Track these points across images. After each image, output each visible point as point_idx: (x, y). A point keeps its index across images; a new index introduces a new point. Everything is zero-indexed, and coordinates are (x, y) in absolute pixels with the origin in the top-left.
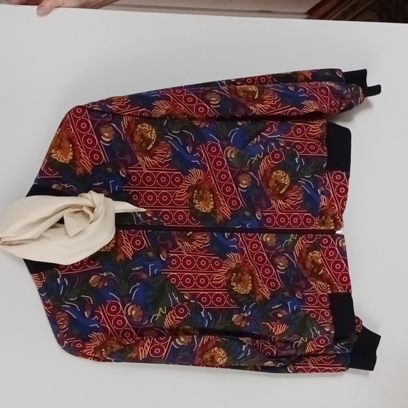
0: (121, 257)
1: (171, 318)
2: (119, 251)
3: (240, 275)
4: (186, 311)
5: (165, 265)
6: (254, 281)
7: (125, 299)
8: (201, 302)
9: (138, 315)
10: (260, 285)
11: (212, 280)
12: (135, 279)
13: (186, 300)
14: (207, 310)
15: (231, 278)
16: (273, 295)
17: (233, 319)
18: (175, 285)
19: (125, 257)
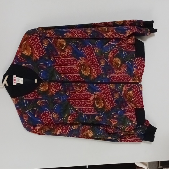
0: (50, 94)
1: (71, 118)
2: (50, 91)
3: (98, 100)
4: (76, 115)
5: (68, 97)
6: (104, 103)
7: (51, 111)
8: (83, 111)
9: (57, 117)
10: (107, 104)
11: (87, 103)
12: (56, 102)
13: (77, 111)
14: (85, 115)
16: (112, 109)
17: (96, 118)
18: (72, 105)
19: (52, 94)
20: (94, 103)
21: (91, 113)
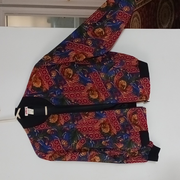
1: (79, 144)
3: (105, 125)
4: (84, 141)
6: (110, 127)
7: (61, 138)
8: (90, 137)
9: (66, 144)
10: (113, 129)
11: (94, 128)
13: (84, 137)
14: (92, 140)
15: (101, 127)
16: (118, 133)
17: (102, 143)
18: (80, 131)
20: (100, 128)
21: (98, 138)
